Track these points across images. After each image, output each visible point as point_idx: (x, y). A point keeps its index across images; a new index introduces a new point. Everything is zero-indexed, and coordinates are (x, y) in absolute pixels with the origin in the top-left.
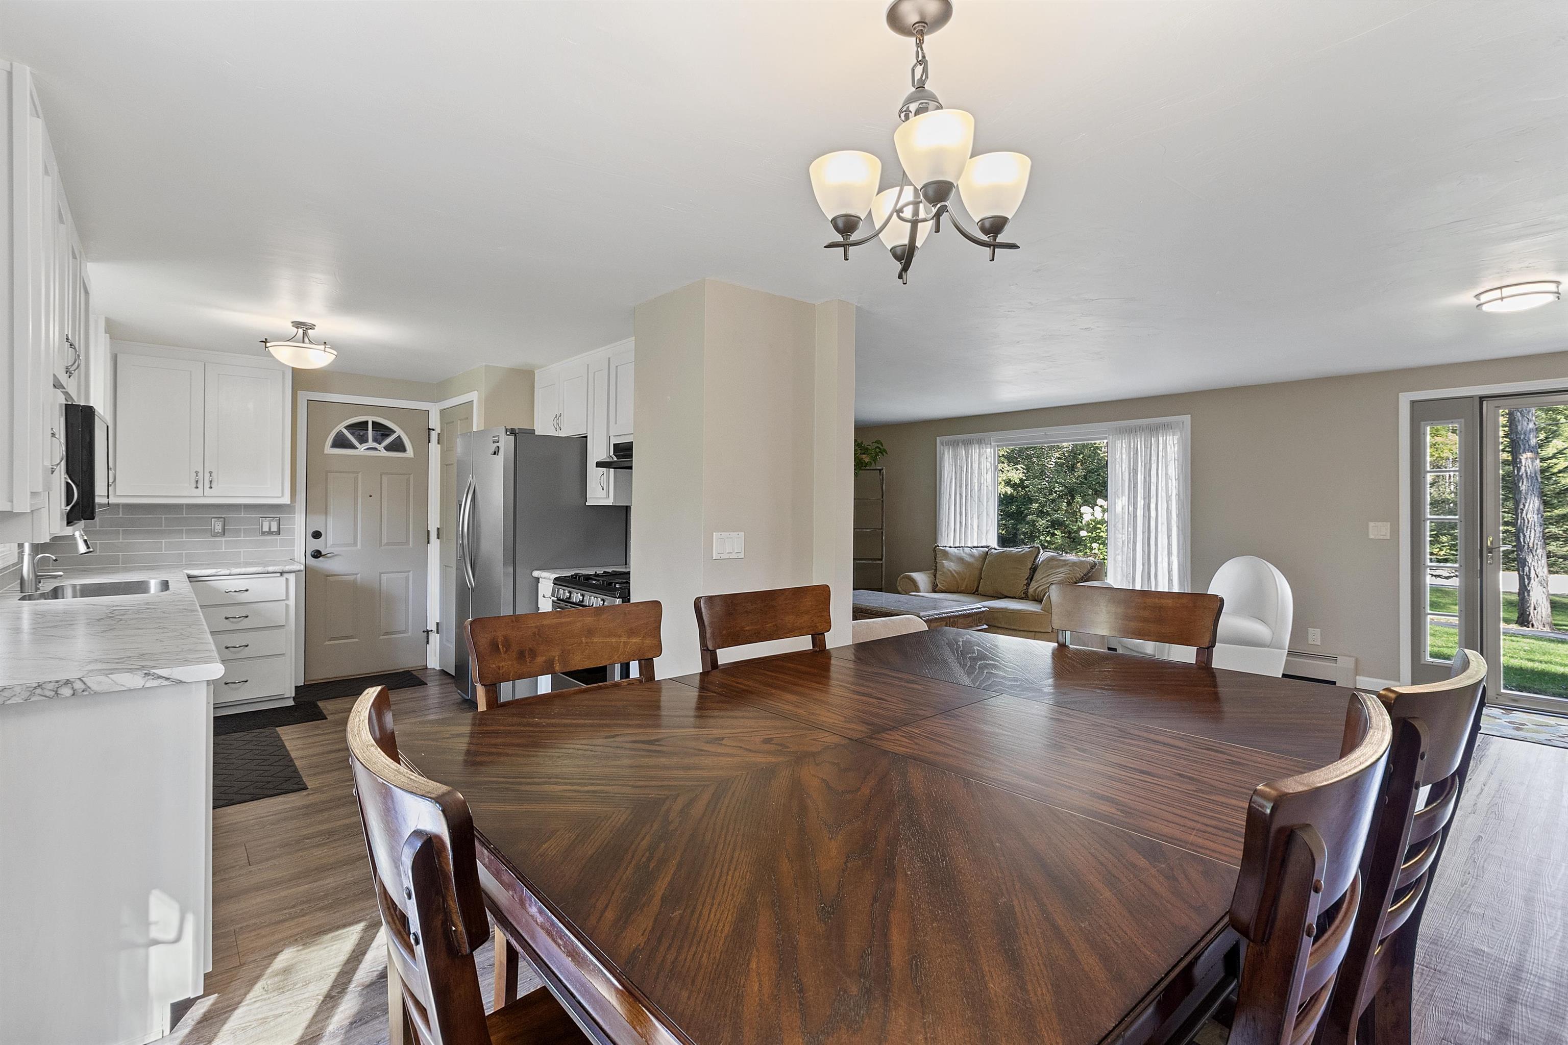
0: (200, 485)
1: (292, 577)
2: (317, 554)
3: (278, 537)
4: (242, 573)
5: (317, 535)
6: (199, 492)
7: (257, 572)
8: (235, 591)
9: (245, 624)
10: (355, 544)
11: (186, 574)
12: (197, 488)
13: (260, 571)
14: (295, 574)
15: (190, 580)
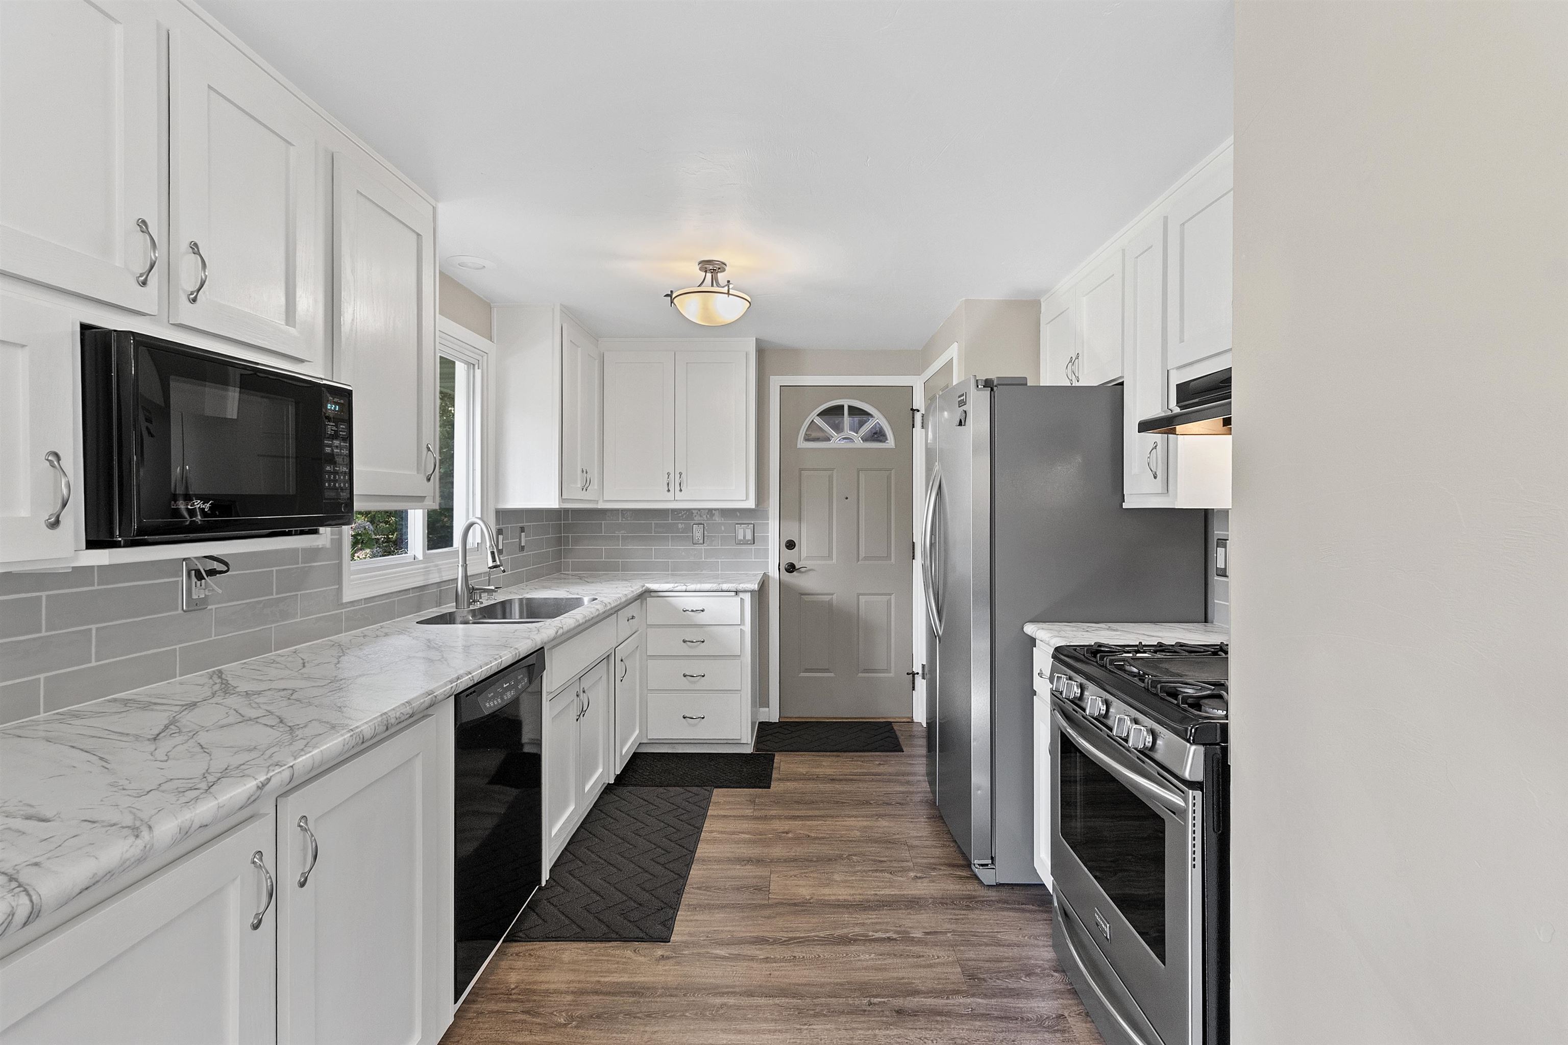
0: (672, 489)
1: (747, 597)
2: (791, 568)
3: (753, 547)
4: (697, 589)
5: (791, 545)
6: (671, 495)
7: (712, 589)
8: (692, 611)
9: (702, 650)
10: (830, 556)
11: (644, 588)
12: (669, 491)
13: (715, 589)
14: (750, 593)
15: (645, 596)
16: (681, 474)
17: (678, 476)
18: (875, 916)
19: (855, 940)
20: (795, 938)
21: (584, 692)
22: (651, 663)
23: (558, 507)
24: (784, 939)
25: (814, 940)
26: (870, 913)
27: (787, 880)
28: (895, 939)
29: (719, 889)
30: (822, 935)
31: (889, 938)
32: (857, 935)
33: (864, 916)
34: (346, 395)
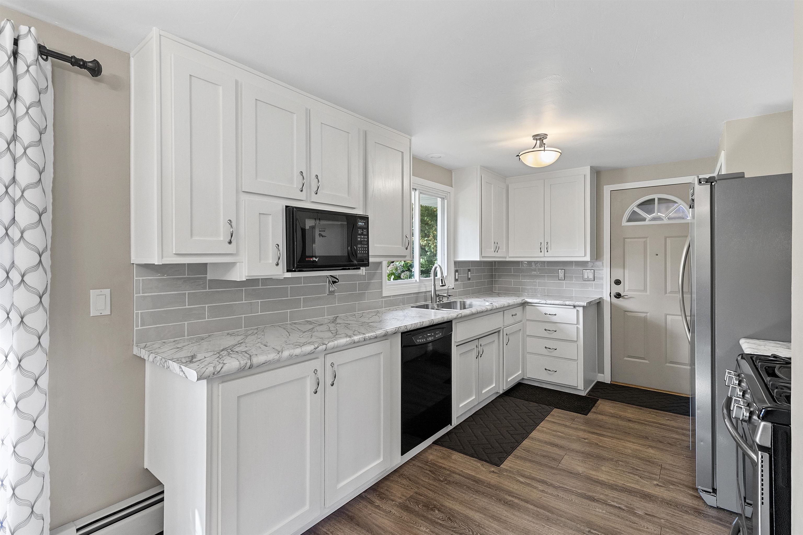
0: (543, 251)
1: (581, 310)
2: (618, 296)
3: (593, 283)
4: (552, 303)
5: (618, 282)
6: (542, 254)
7: (560, 304)
8: (550, 314)
9: (554, 335)
10: (645, 290)
11: (523, 301)
12: (541, 252)
13: (562, 304)
14: (582, 308)
15: (524, 304)
16: (547, 243)
17: (546, 244)
18: (617, 494)
19: (597, 501)
20: (563, 487)
21: (481, 346)
22: (528, 339)
23: (479, 260)
24: (556, 486)
25: (573, 492)
26: (615, 491)
27: (572, 460)
28: (624, 510)
29: (534, 453)
30: (579, 491)
31: (619, 507)
32: (600, 499)
33: (609, 492)
34: (366, 219)
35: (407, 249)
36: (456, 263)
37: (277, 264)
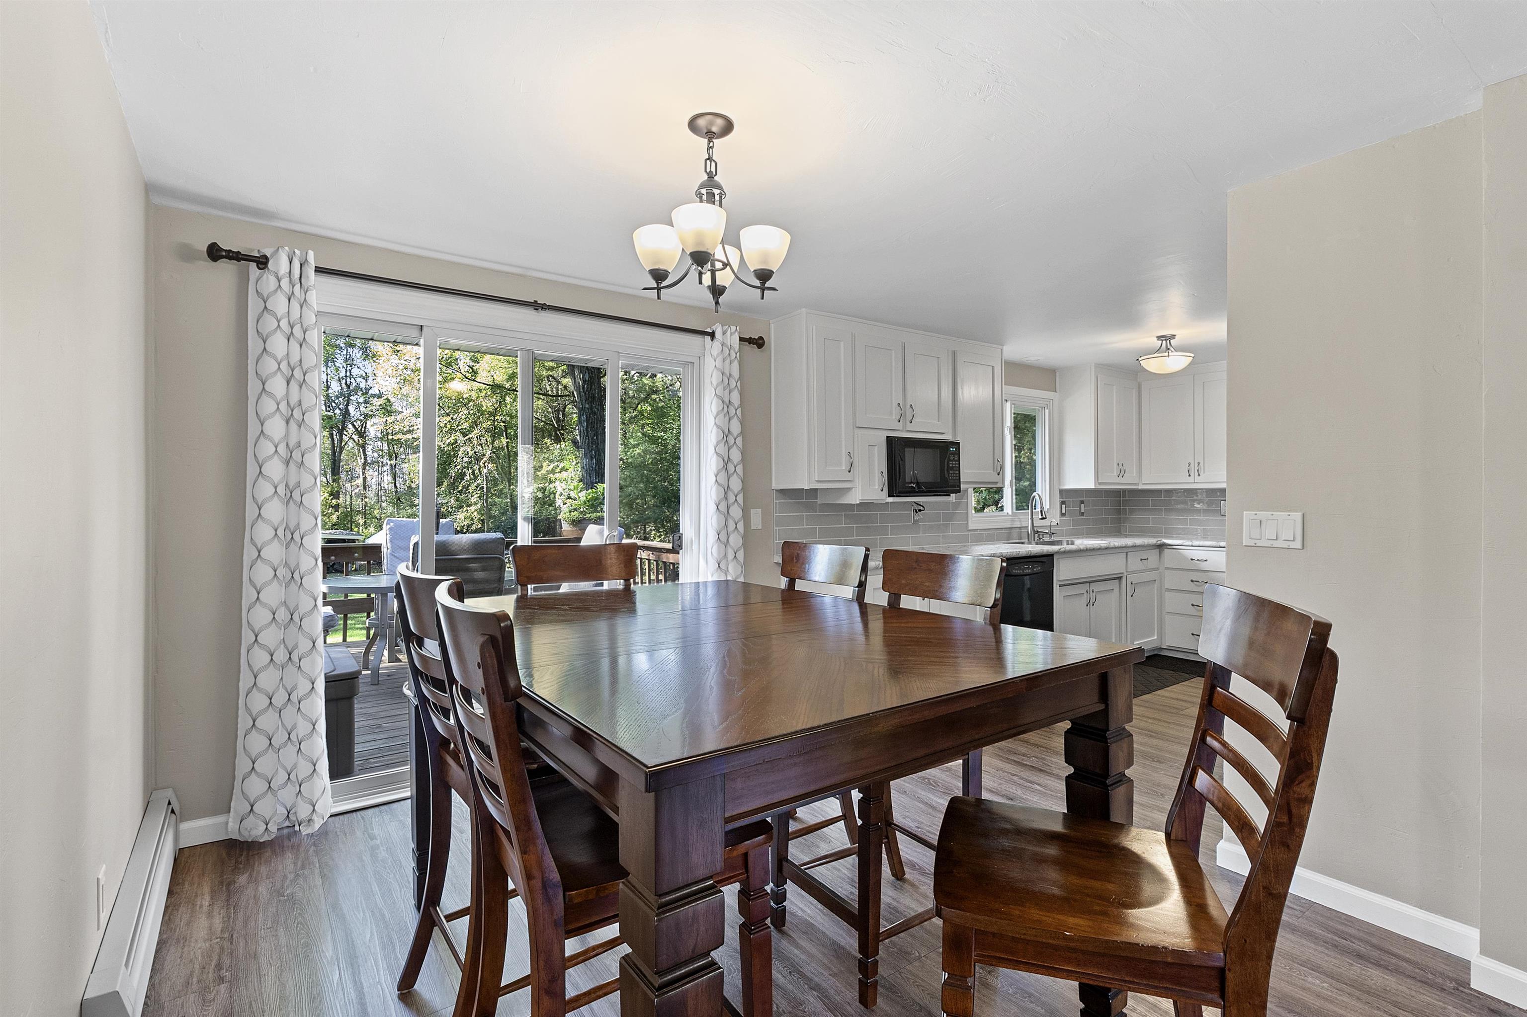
0: (1192, 475)
4: (1201, 545)
6: (1191, 479)
7: (1212, 545)
8: (1198, 560)
9: (1204, 587)
11: (1159, 542)
12: (1190, 475)
13: (1215, 545)
15: (1161, 547)
16: (1199, 464)
17: (1196, 465)
21: (1093, 592)
22: (1168, 595)
23: (1094, 487)
34: (957, 445)
35: (999, 474)
36: (1061, 491)
37: (882, 490)
